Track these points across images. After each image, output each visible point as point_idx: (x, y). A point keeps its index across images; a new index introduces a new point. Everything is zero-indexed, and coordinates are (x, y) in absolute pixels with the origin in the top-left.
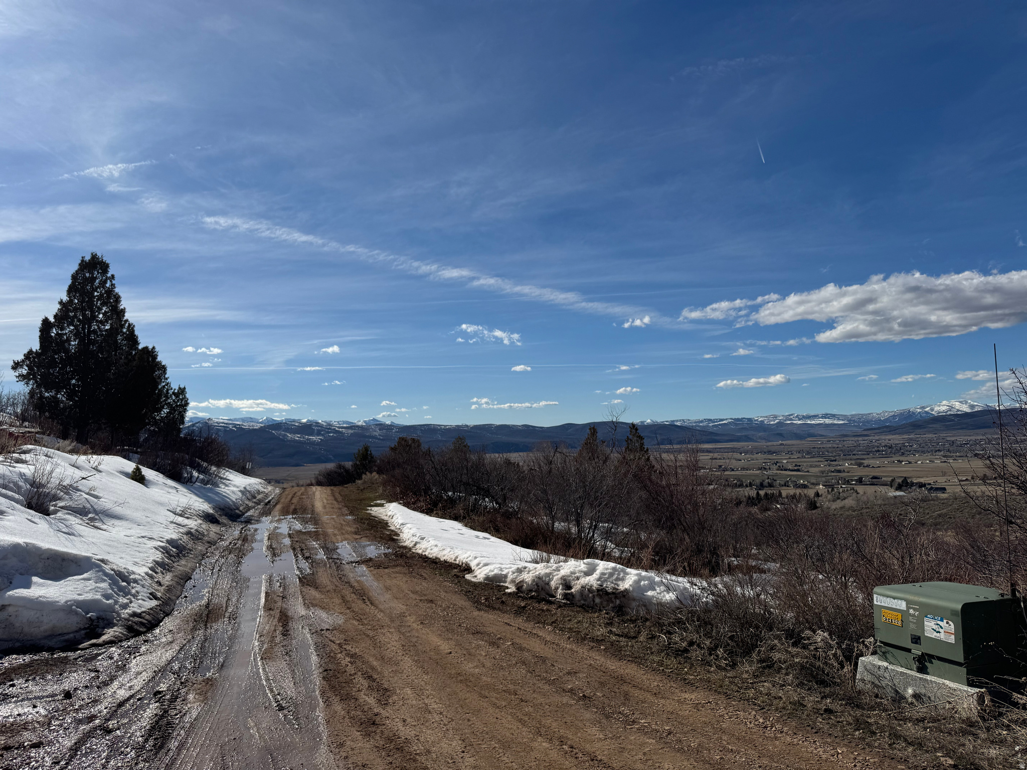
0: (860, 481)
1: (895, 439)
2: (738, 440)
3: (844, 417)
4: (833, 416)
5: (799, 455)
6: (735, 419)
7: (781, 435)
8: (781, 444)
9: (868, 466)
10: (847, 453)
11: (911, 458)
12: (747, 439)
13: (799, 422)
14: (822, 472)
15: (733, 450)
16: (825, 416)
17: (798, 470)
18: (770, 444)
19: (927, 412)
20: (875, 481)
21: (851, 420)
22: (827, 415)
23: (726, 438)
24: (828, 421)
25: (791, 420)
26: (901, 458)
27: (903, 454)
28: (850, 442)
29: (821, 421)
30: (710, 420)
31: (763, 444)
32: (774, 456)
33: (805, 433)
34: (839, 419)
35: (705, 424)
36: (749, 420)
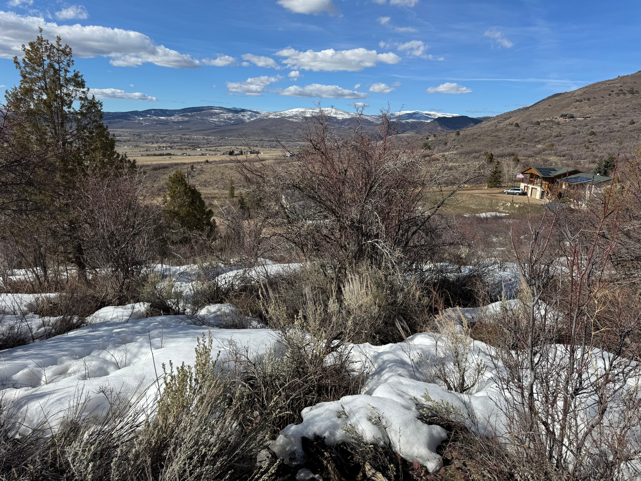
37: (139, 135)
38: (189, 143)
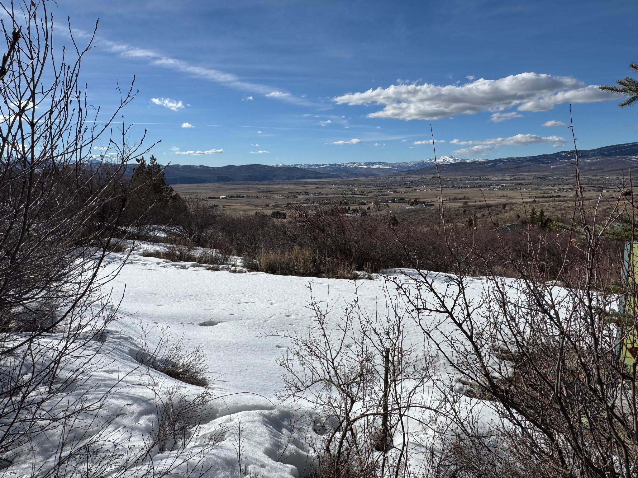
0: (393, 201)
1: (415, 178)
2: (332, 177)
3: (390, 164)
4: (384, 164)
5: (364, 186)
6: (331, 165)
7: (355, 175)
8: (355, 180)
9: (399, 192)
10: (390, 185)
11: (421, 188)
12: (337, 176)
13: (366, 167)
14: (375, 196)
15: (329, 183)
16: (380, 163)
17: (362, 195)
18: (349, 179)
19: (432, 163)
20: (402, 200)
21: (394, 166)
22: (381, 162)
23: (325, 176)
24: (381, 167)
25: (362, 165)
26: (416, 188)
27: (418, 186)
28: (392, 179)
29: (377, 166)
30: (317, 165)
31: (345, 179)
32: (350, 187)
33: (368, 173)
34: (387, 166)
35: (314, 167)
36: (339, 165)
37: (544, 178)
38: (598, 184)
